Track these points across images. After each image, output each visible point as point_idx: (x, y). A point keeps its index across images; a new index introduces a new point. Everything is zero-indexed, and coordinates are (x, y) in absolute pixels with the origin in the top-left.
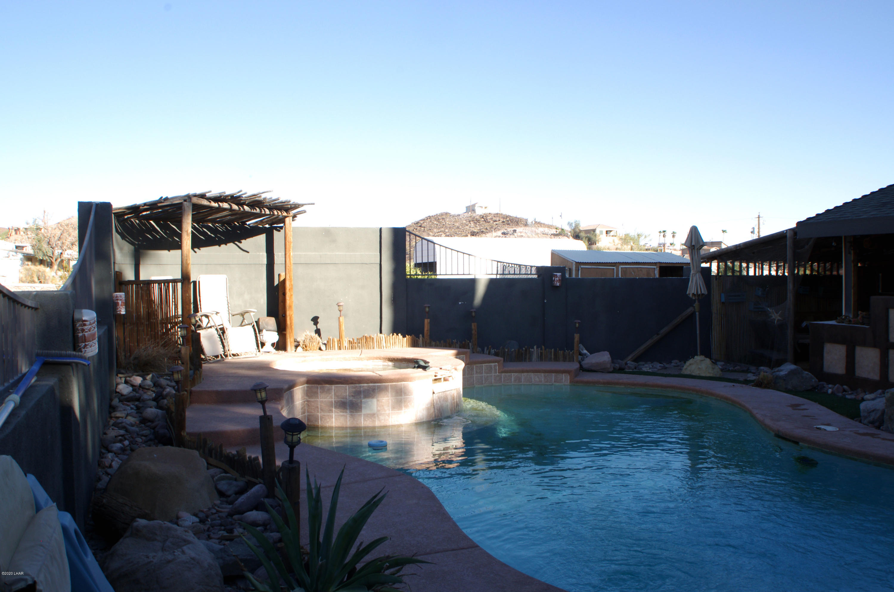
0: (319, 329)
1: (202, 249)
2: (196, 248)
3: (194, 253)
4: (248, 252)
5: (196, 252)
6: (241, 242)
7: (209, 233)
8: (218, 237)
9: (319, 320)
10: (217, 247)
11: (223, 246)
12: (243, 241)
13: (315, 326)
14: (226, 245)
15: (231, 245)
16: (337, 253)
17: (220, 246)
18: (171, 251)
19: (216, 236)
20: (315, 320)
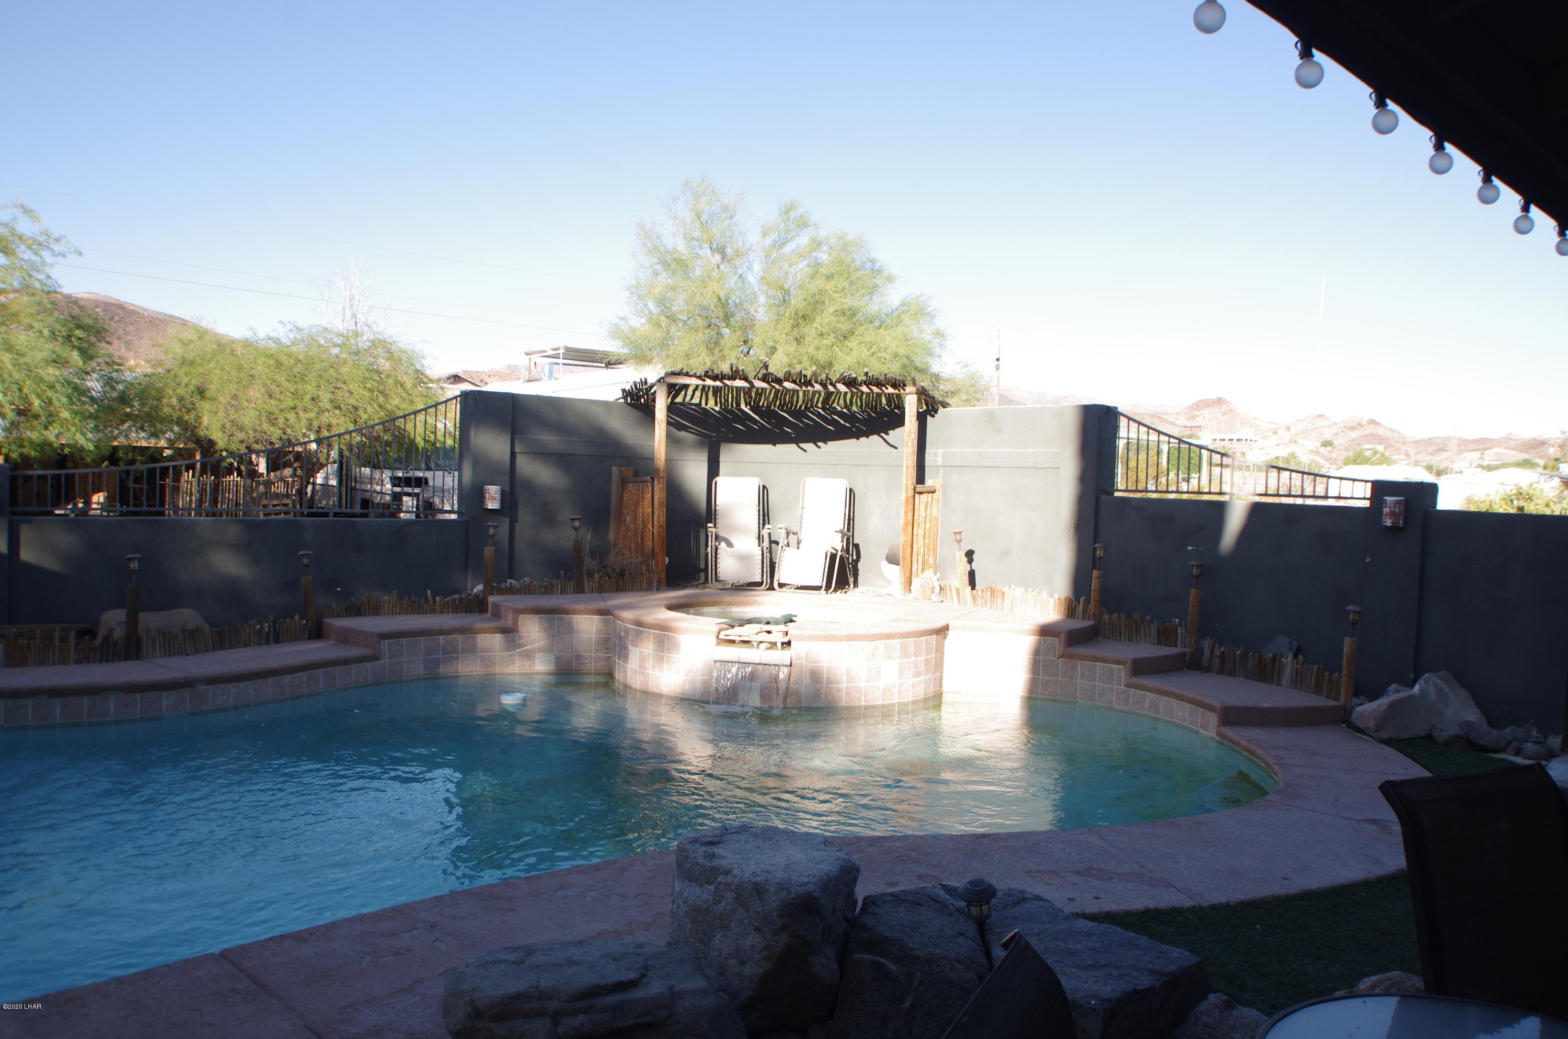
0: (974, 571)
1: (829, 443)
2: (820, 441)
3: (818, 449)
4: (896, 448)
5: (819, 447)
6: (888, 434)
7: (842, 422)
8: (856, 427)
9: (974, 557)
10: (854, 440)
11: (863, 439)
12: (891, 432)
13: (969, 565)
14: (868, 437)
15: (875, 438)
16: (1002, 450)
17: (858, 439)
18: (777, 445)
19: (853, 425)
20: (970, 555)
